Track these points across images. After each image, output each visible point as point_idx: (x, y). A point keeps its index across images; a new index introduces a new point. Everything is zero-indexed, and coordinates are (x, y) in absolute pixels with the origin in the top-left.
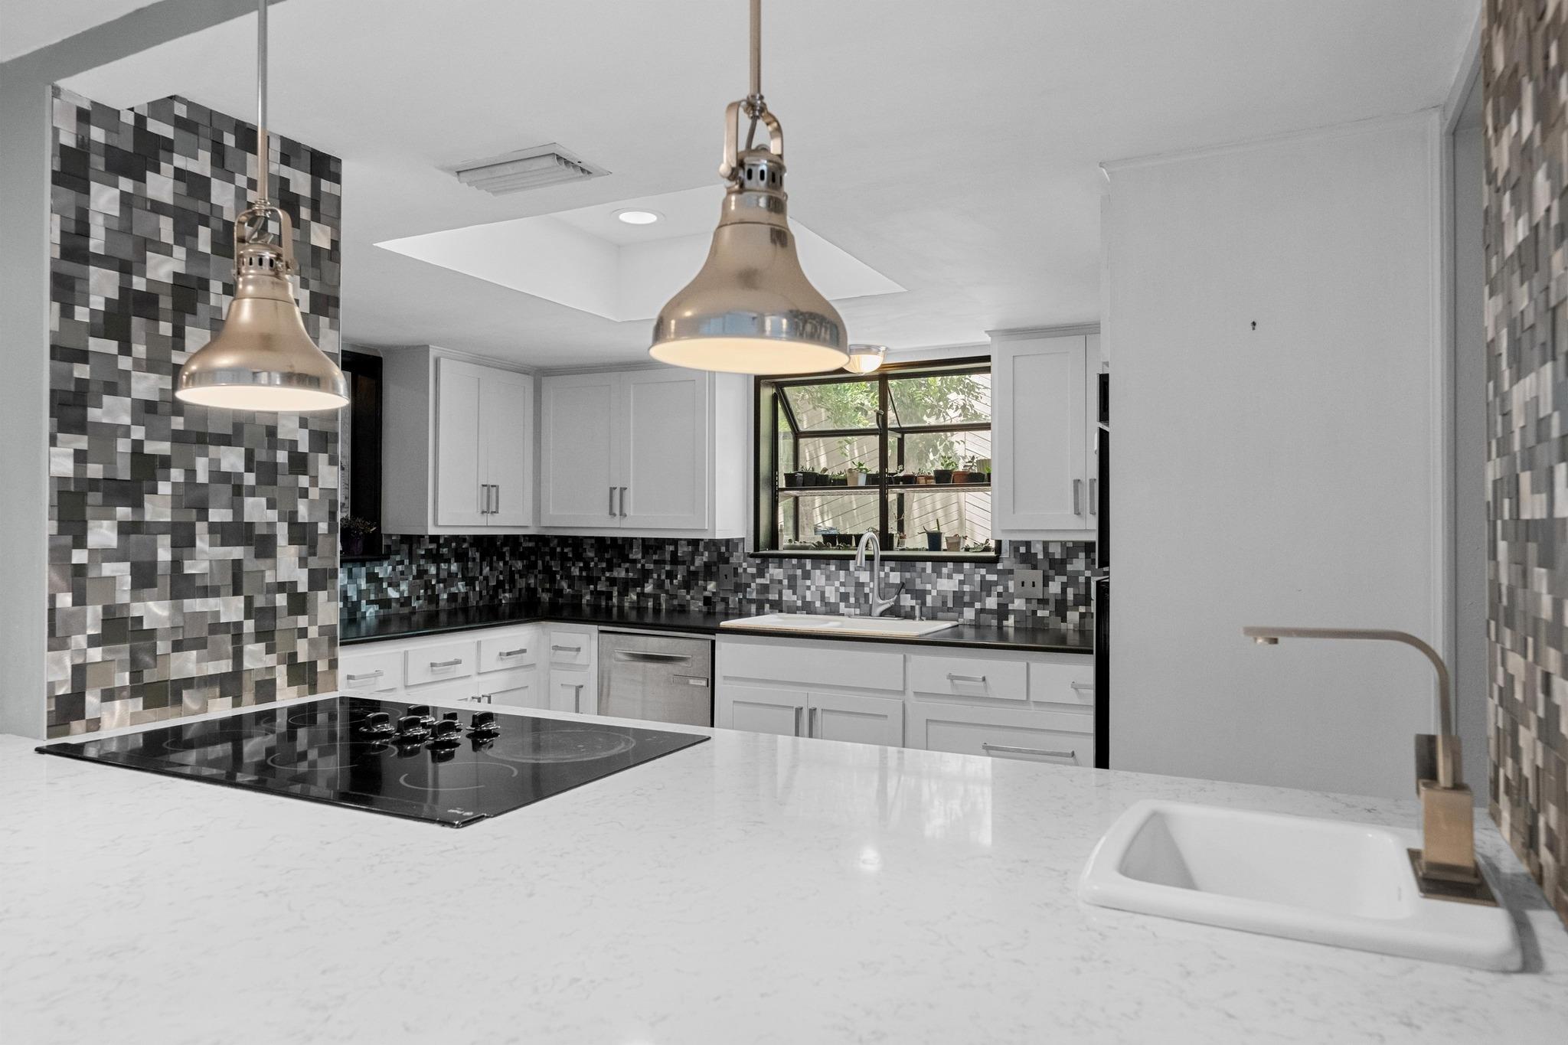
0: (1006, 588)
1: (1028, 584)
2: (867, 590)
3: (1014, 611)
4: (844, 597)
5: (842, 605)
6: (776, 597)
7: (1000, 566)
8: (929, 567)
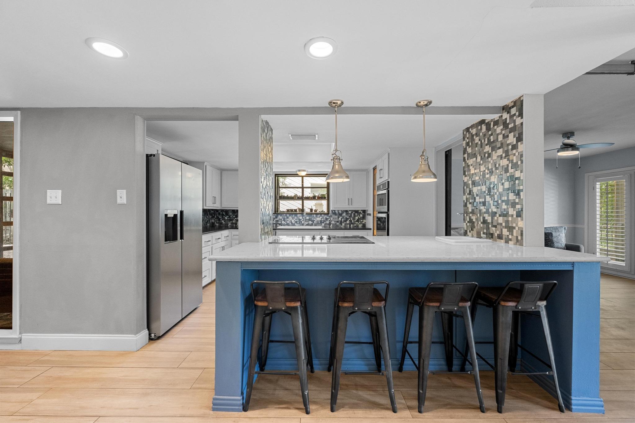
0: (330, 219)
1: (335, 218)
2: (301, 220)
3: (332, 224)
4: (296, 222)
5: (296, 224)
6: (280, 223)
7: (329, 215)
8: (315, 215)
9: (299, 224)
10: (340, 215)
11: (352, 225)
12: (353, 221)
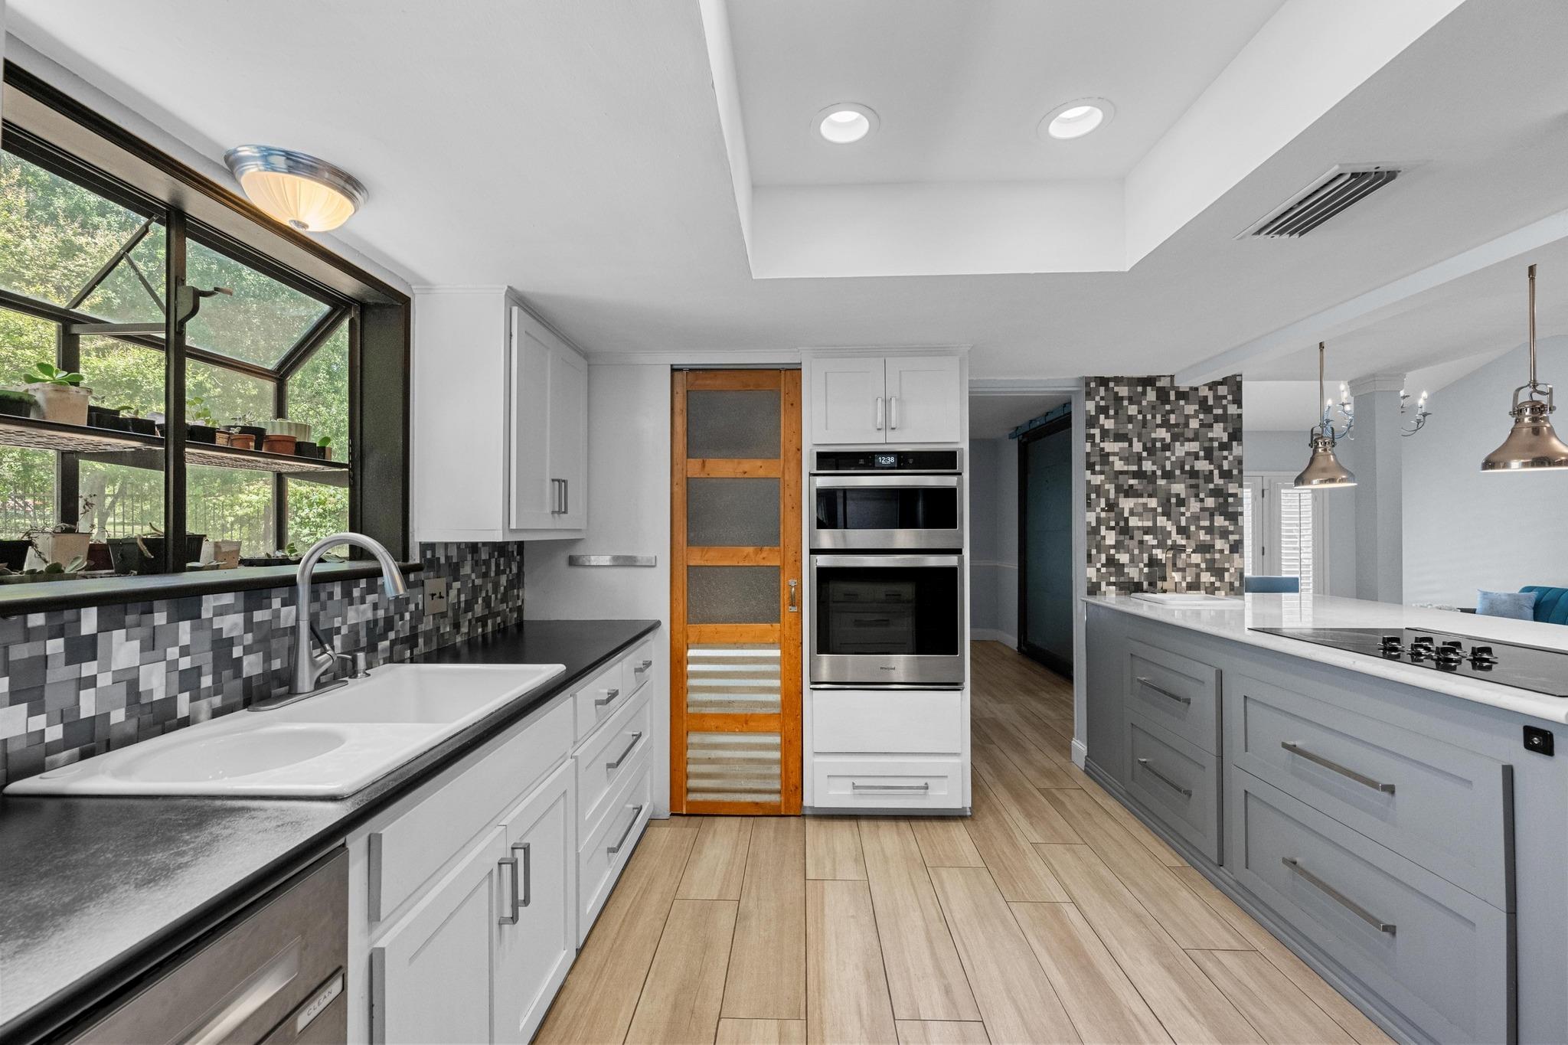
0: (417, 606)
1: (437, 596)
3: (423, 634)
8: (337, 589)
9: (216, 690)
10: (454, 570)
11: (490, 622)
12: (493, 596)
